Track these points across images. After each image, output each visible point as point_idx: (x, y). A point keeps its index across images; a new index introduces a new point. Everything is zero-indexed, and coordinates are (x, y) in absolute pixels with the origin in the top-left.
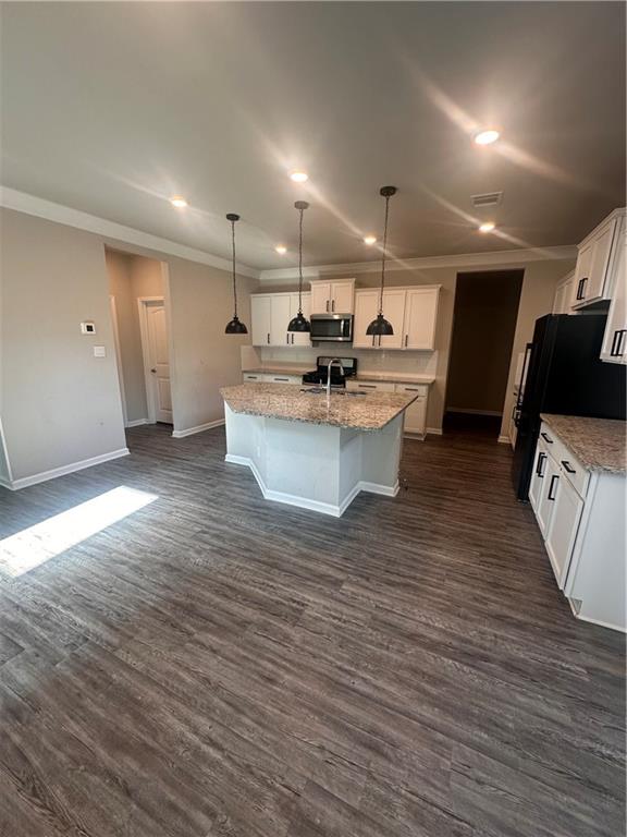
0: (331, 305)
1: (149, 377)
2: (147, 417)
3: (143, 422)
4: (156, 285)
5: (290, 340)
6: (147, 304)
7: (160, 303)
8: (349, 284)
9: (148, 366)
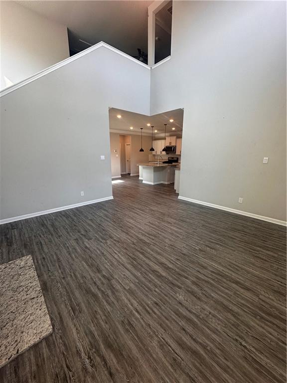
0: (170, 143)
1: (127, 162)
2: (126, 172)
3: (125, 173)
4: (129, 141)
5: (161, 153)
6: (127, 145)
7: (129, 145)
8: (175, 137)
9: (127, 160)
